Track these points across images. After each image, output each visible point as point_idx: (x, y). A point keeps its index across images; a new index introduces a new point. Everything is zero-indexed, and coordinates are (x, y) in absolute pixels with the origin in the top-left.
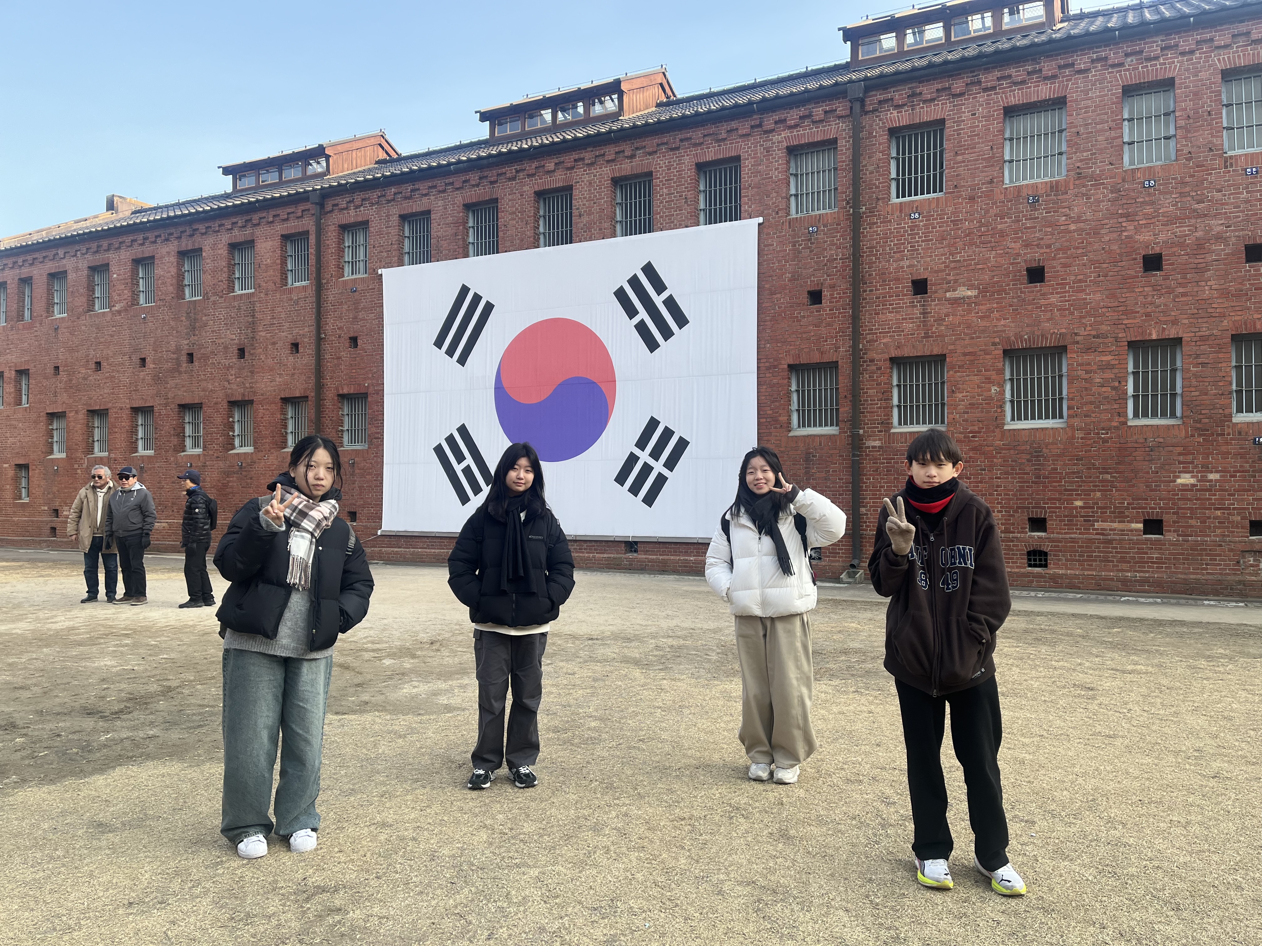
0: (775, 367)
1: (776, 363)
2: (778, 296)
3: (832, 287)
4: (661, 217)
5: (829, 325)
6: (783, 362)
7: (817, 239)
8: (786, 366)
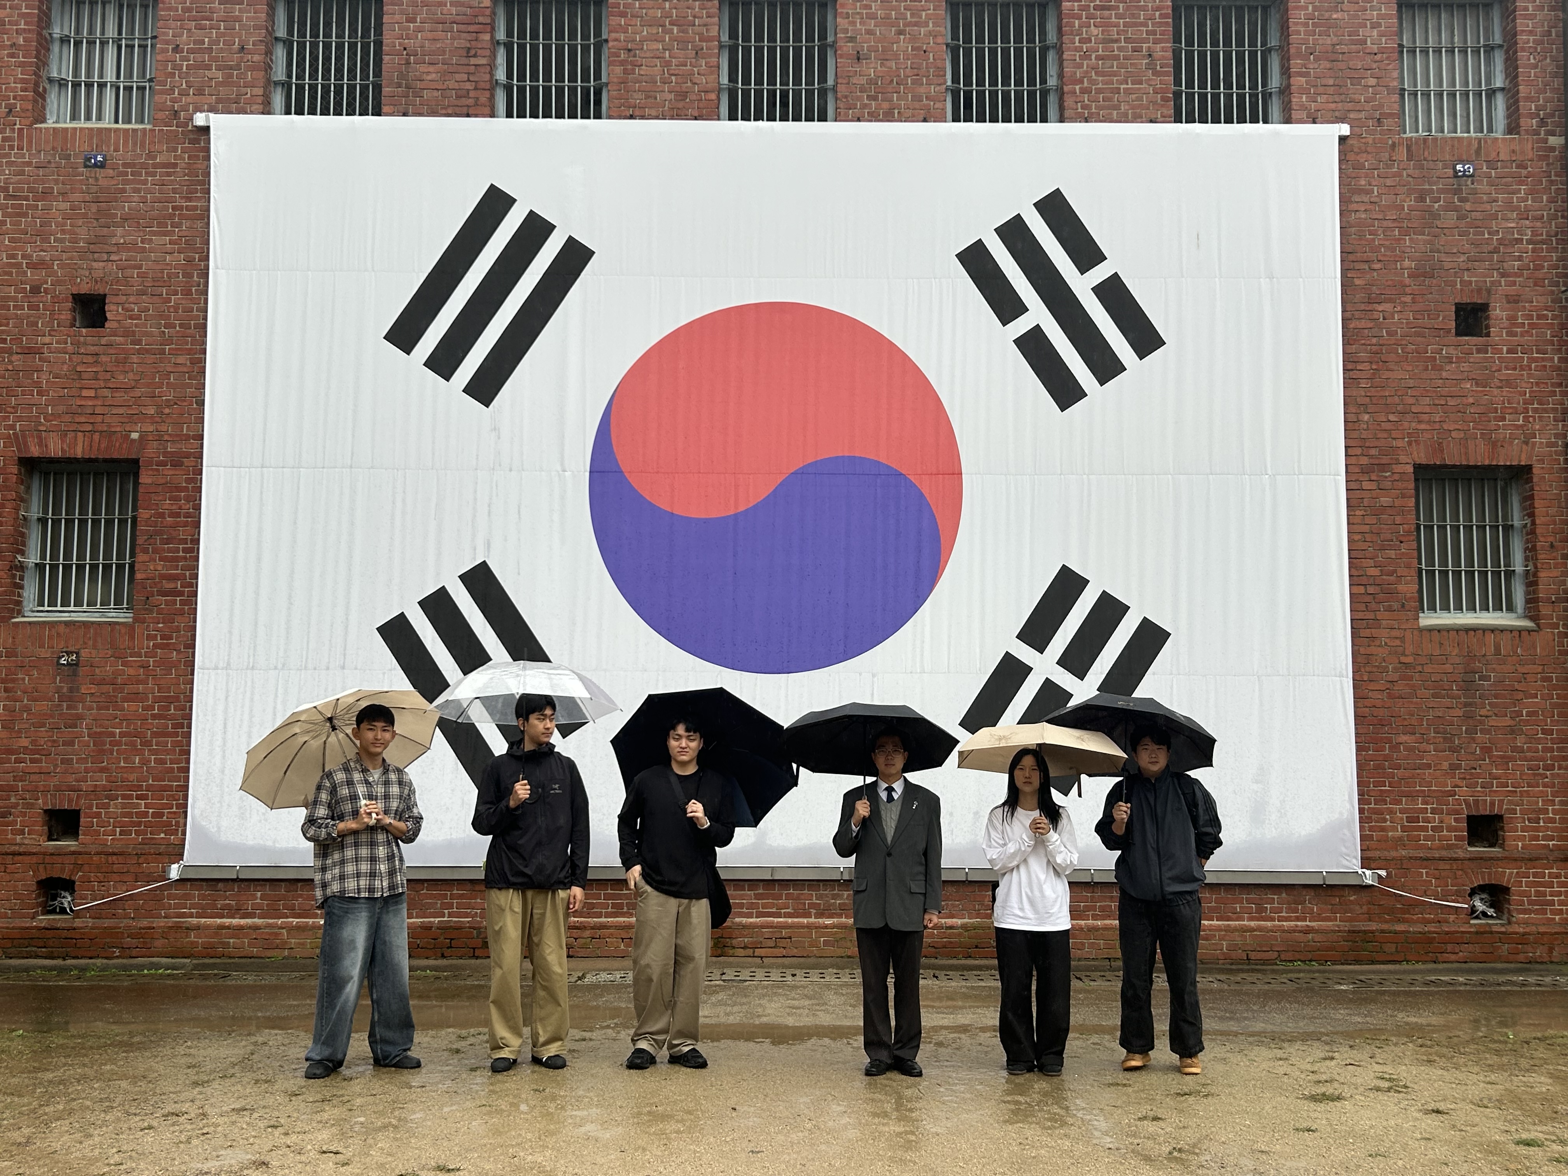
0: (1383, 467)
1: (1385, 460)
2: (1387, 307)
3: (1513, 300)
4: (1083, 91)
5: (1508, 383)
6: (1403, 458)
7: (1474, 192)
8: (1410, 469)
